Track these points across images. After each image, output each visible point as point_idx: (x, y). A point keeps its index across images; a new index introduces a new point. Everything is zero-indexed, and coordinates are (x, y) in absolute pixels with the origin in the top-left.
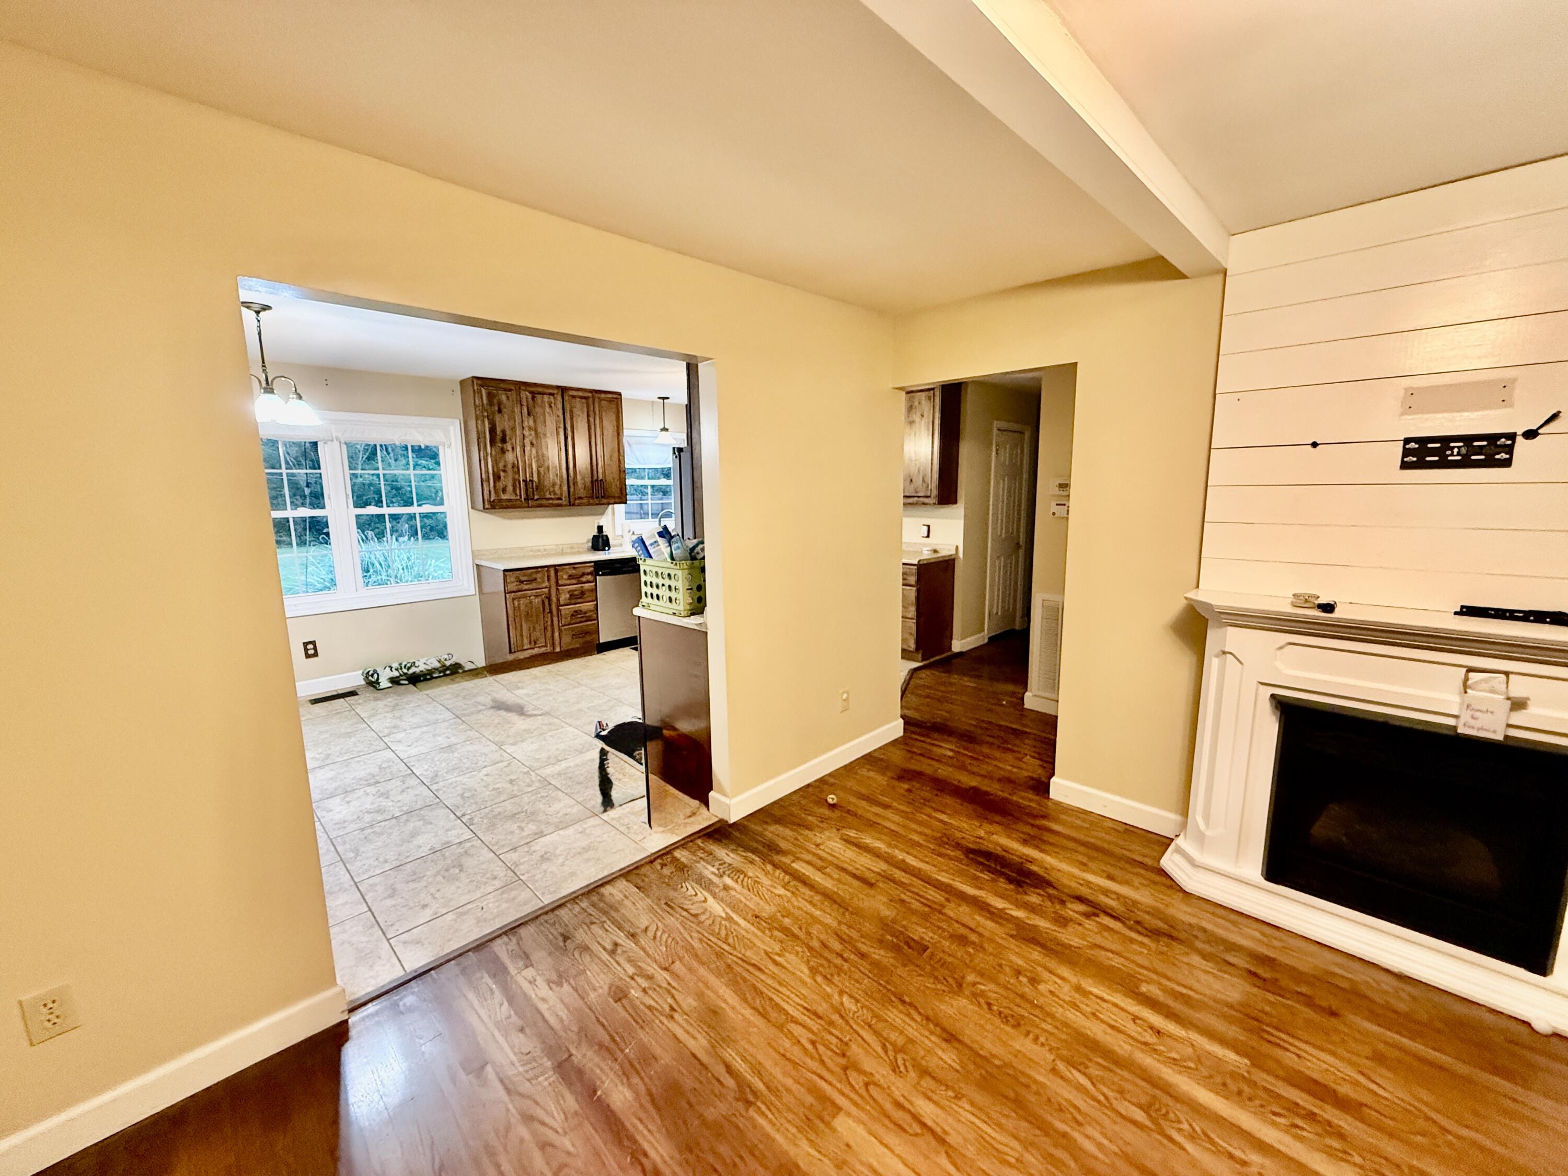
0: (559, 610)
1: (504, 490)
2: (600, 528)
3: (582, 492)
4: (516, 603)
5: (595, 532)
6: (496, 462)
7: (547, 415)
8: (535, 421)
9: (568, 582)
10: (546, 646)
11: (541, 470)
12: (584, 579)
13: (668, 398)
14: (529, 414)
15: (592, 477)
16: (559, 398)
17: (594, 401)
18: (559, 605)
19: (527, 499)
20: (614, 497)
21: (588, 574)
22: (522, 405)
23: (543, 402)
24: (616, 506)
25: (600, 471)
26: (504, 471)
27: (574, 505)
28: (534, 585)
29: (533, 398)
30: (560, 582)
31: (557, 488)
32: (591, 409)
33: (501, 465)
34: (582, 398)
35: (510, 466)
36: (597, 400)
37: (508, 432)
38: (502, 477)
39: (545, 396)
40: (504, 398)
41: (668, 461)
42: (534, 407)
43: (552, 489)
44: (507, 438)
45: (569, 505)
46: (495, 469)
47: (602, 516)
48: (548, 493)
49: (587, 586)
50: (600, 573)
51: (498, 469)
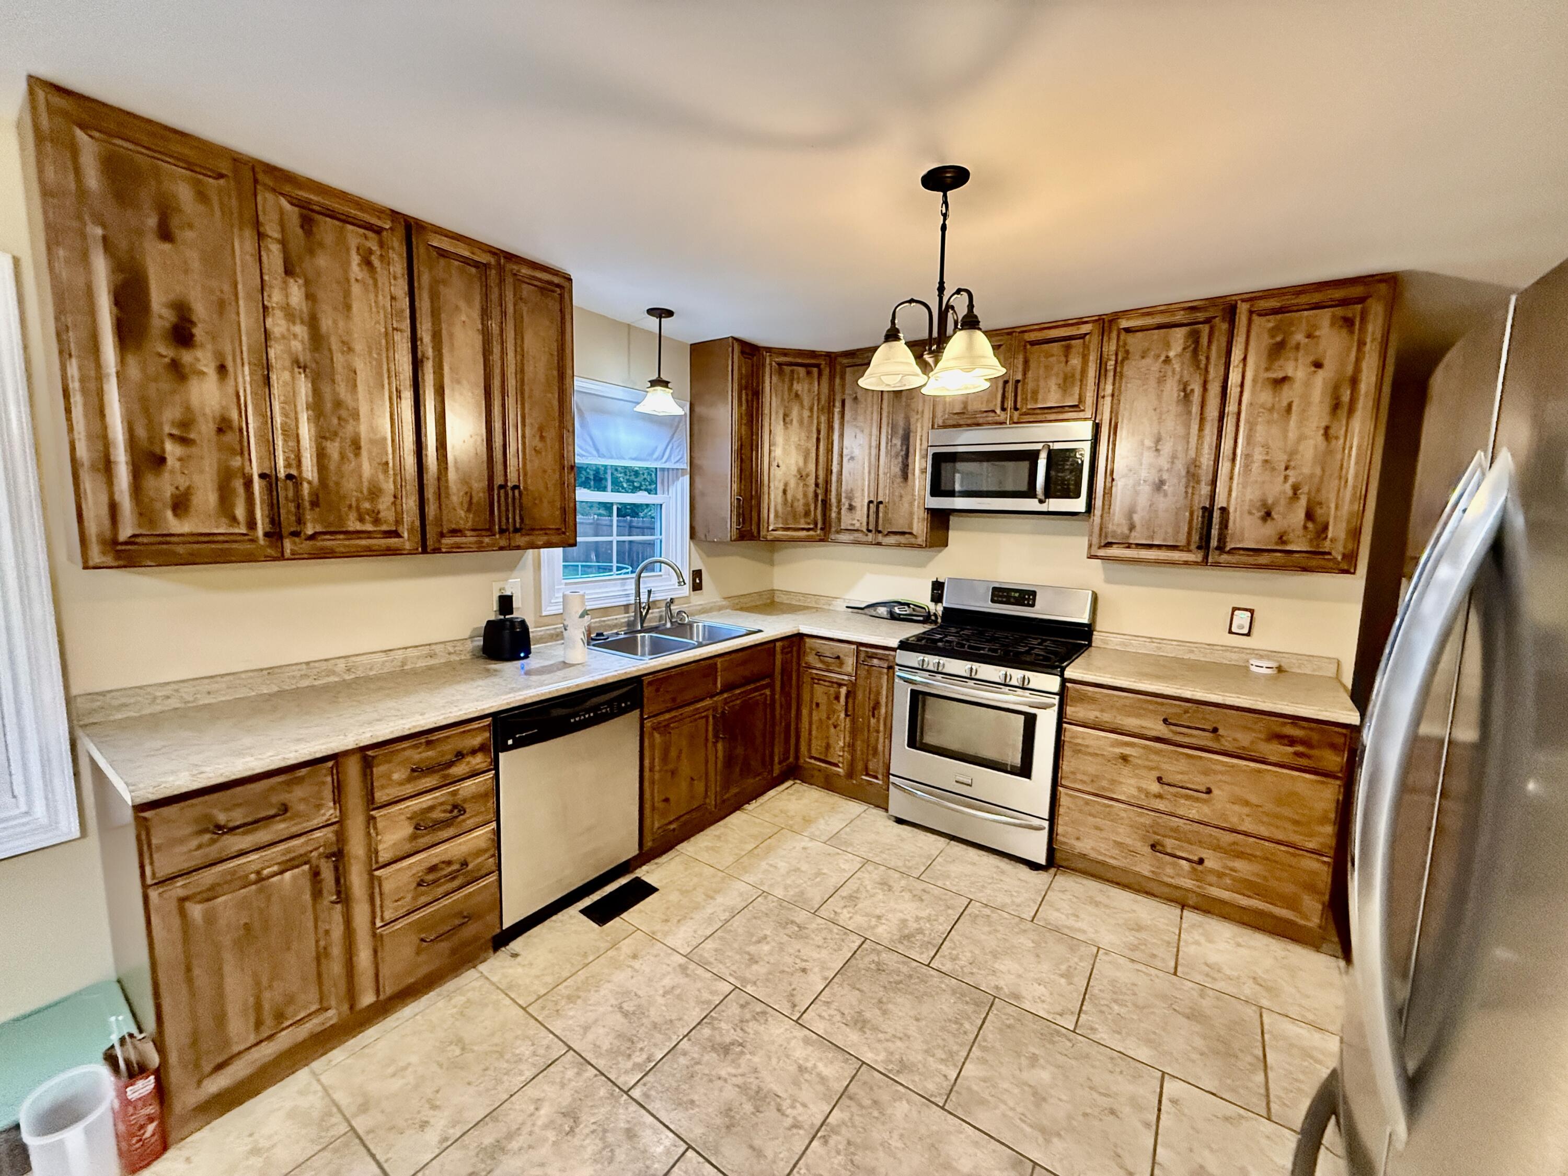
0: (373, 881)
1: (181, 505)
2: (506, 603)
3: (460, 516)
4: (196, 911)
5: (491, 612)
7: (356, 289)
8: (310, 297)
9: (409, 789)
11: (333, 449)
12: (459, 770)
13: (670, 314)
14: (289, 271)
15: (491, 478)
16: (398, 245)
17: (501, 282)
18: (374, 864)
19: (275, 534)
20: (545, 530)
22: (261, 236)
23: (341, 240)
24: (544, 551)
25: (512, 461)
26: (184, 441)
27: (437, 550)
28: (281, 828)
29: (307, 223)
30: (381, 795)
31: (384, 504)
32: (494, 296)
33: (168, 417)
34: (466, 261)
35: (205, 430)
36: (509, 280)
37: (201, 310)
38: (171, 461)
39: (350, 227)
40: (184, 193)
41: (655, 456)
42: (311, 252)
43: (367, 505)
44: (199, 332)
45: (425, 551)
46: (141, 432)
47: (515, 573)
48: (353, 516)
49: (469, 787)
50: (510, 742)
51: (152, 425)
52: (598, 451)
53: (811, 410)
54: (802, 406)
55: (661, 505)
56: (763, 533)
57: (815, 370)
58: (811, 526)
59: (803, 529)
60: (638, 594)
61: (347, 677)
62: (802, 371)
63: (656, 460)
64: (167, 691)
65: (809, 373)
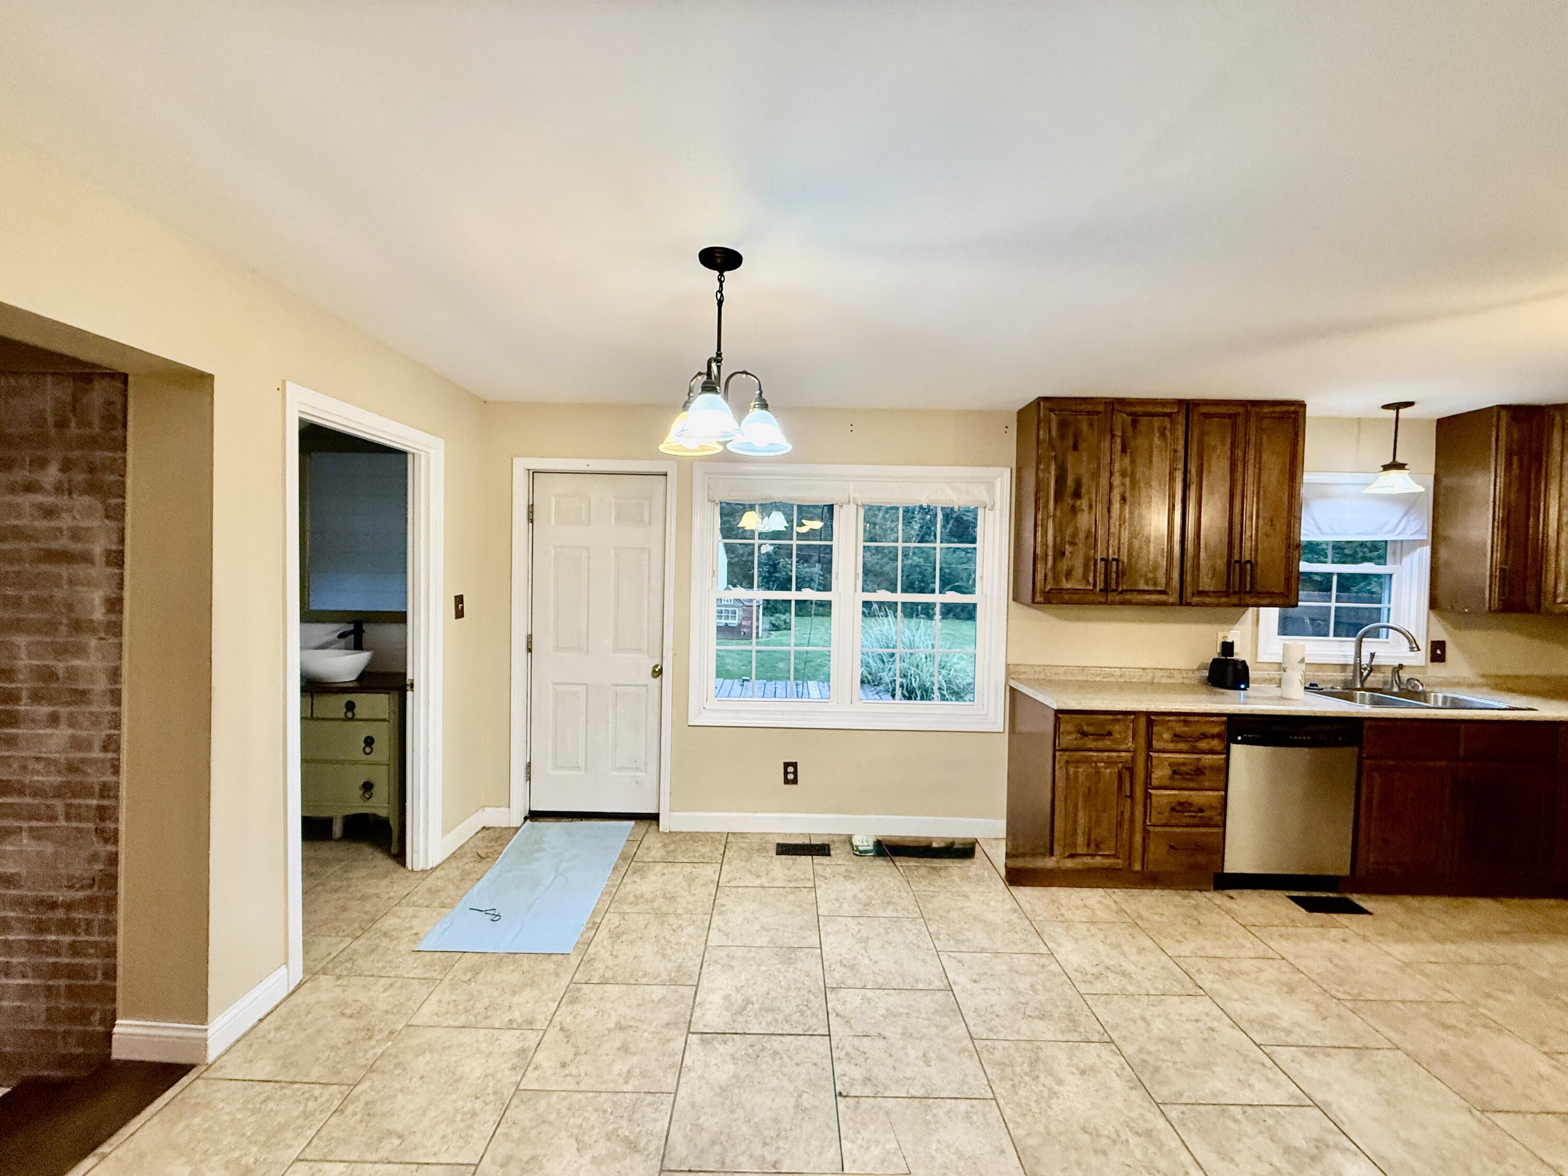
0: (1147, 796)
1: (1068, 575)
2: (1228, 647)
3: (1206, 583)
4: (1071, 770)
5: (1215, 652)
6: (1059, 530)
7: (1155, 451)
8: (1133, 462)
9: (1171, 746)
10: (1115, 856)
11: (1136, 543)
12: (1203, 745)
14: (1124, 450)
15: (1230, 554)
16: (1181, 419)
17: (1247, 421)
18: (1148, 784)
19: (1106, 590)
20: (1271, 594)
21: (1213, 737)
22: (1113, 436)
23: (1151, 424)
24: (1263, 610)
25: (1247, 545)
26: (1072, 544)
27: (1189, 604)
28: (1108, 743)
29: (1134, 423)
30: (1156, 744)
31: (1160, 574)
32: (1241, 433)
33: (1069, 533)
34: (1222, 416)
35: (1082, 536)
36: (1253, 418)
37: (1085, 481)
38: (1067, 554)
39: (1156, 418)
40: (1085, 427)
41: (1387, 528)
42: (1134, 437)
43: (1151, 575)
44: (1083, 490)
45: (1181, 604)
46: (1058, 540)
47: (1237, 626)
48: (1142, 581)
49: (1208, 759)
50: (1239, 738)
51: (1063, 539)
52: (1319, 529)
55: (1391, 575)
56: (1545, 606)
60: (1358, 654)
61: (1120, 680)
63: (1387, 532)
64: (1041, 669)
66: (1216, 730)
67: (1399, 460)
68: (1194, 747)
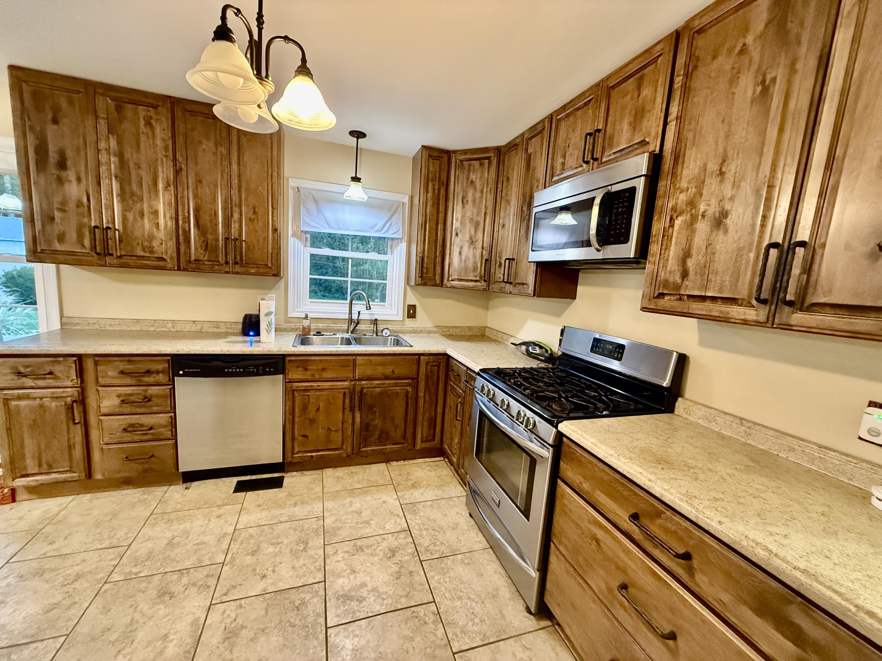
0: (99, 421)
1: (61, 238)
4: (13, 405)
6: (47, 196)
7: (143, 138)
8: (120, 143)
9: (118, 381)
10: (70, 471)
11: (130, 216)
12: (149, 379)
13: (363, 135)
14: (110, 132)
16: (166, 114)
18: (99, 413)
20: (256, 266)
21: (158, 372)
23: (136, 113)
25: (235, 226)
26: (62, 211)
27: (185, 270)
28: (51, 382)
29: (119, 108)
30: (101, 381)
31: (156, 244)
32: (224, 134)
33: (56, 200)
34: (206, 116)
35: (72, 205)
37: (69, 153)
38: (57, 220)
39: (140, 107)
40: (63, 103)
41: (376, 229)
42: (120, 121)
43: (146, 244)
44: (69, 163)
45: (179, 269)
46: (45, 206)
47: (272, 291)
48: (139, 248)
49: (154, 390)
50: (183, 372)
51: (50, 204)
52: (328, 224)
53: (482, 192)
54: (475, 189)
55: (387, 262)
56: (445, 281)
57: (486, 161)
58: (478, 279)
59: (472, 281)
60: (350, 312)
62: (476, 163)
63: (377, 231)
65: (481, 165)
66: (160, 367)
67: (358, 176)
68: (140, 381)
